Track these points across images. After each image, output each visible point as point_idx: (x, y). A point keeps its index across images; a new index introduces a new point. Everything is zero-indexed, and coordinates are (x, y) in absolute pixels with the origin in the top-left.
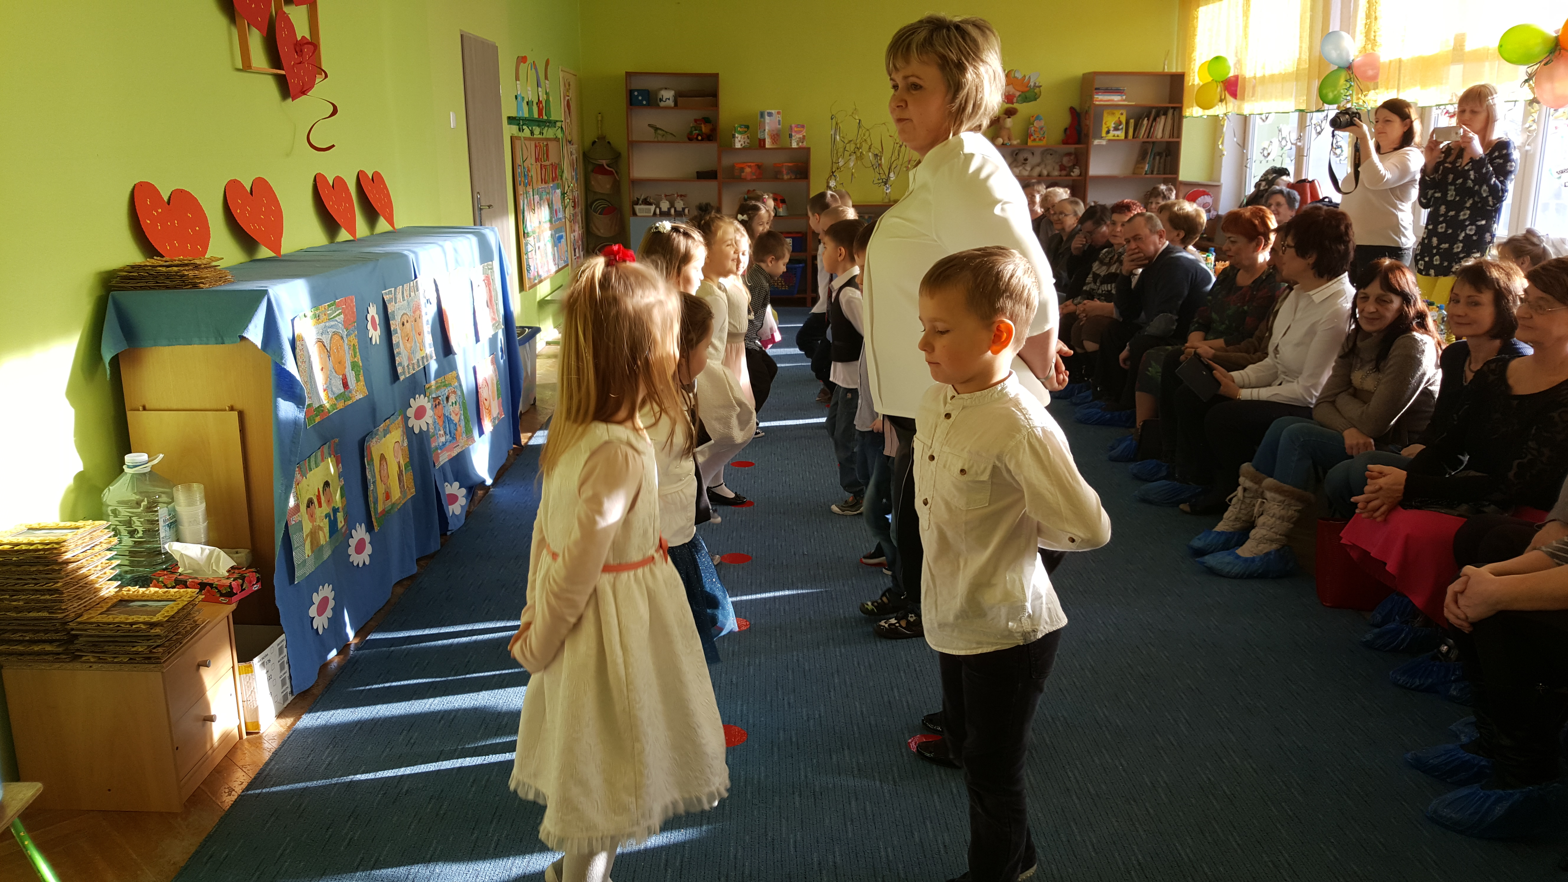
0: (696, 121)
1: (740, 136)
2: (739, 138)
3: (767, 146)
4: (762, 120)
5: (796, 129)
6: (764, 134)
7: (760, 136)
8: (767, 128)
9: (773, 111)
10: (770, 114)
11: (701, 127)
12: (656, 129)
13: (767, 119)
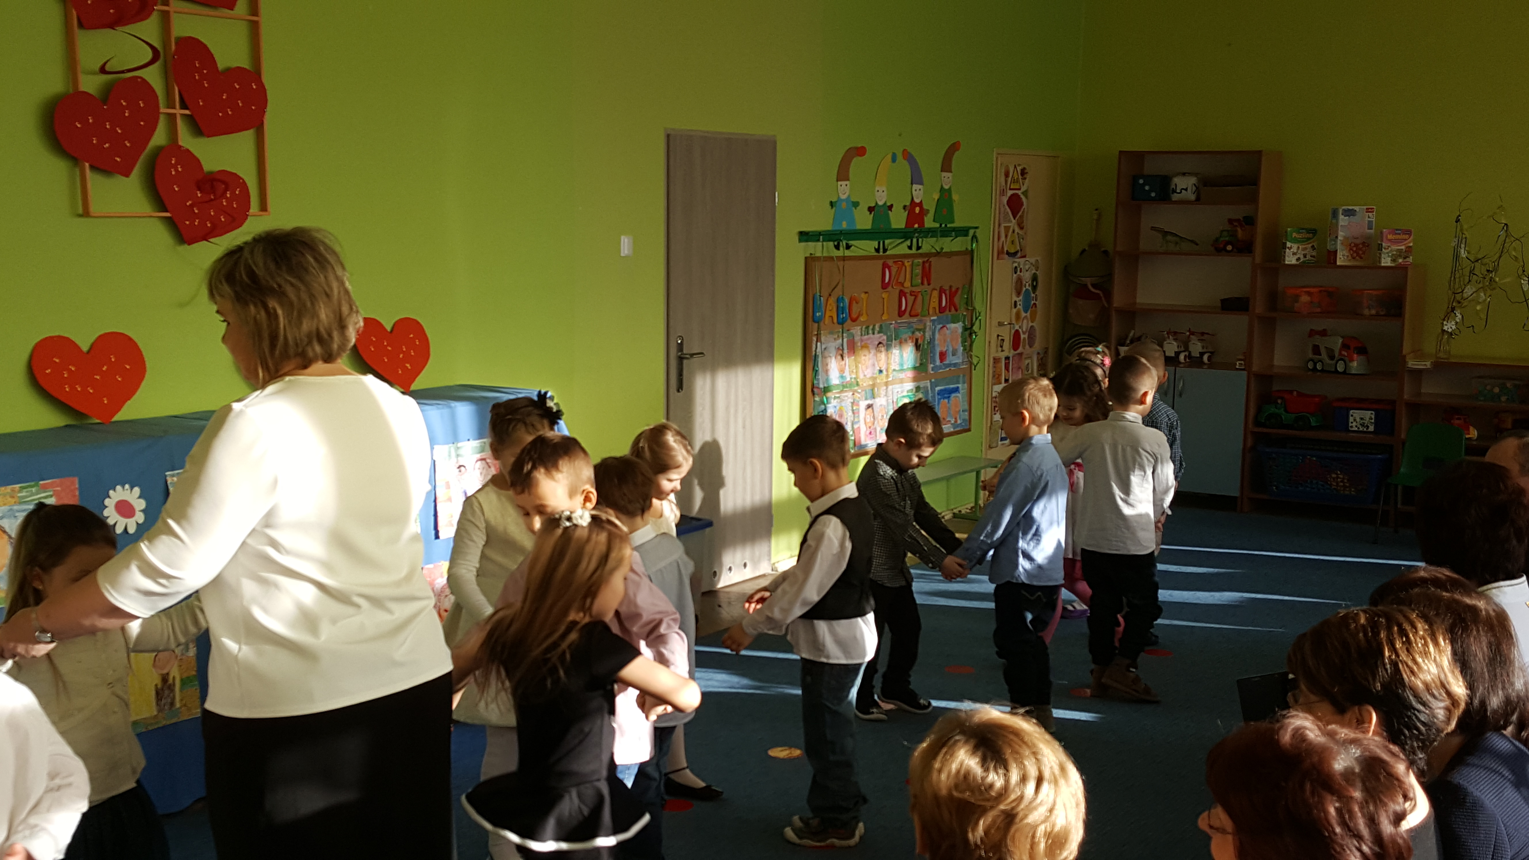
0: (1230, 221)
1: (1295, 247)
2: (1294, 249)
3: (1338, 263)
4: (1334, 221)
5: (1390, 237)
6: (1336, 244)
7: (1330, 247)
8: (1341, 235)
9: (1357, 208)
10: (1349, 213)
11: (1236, 231)
12: (1166, 233)
13: (1343, 220)
